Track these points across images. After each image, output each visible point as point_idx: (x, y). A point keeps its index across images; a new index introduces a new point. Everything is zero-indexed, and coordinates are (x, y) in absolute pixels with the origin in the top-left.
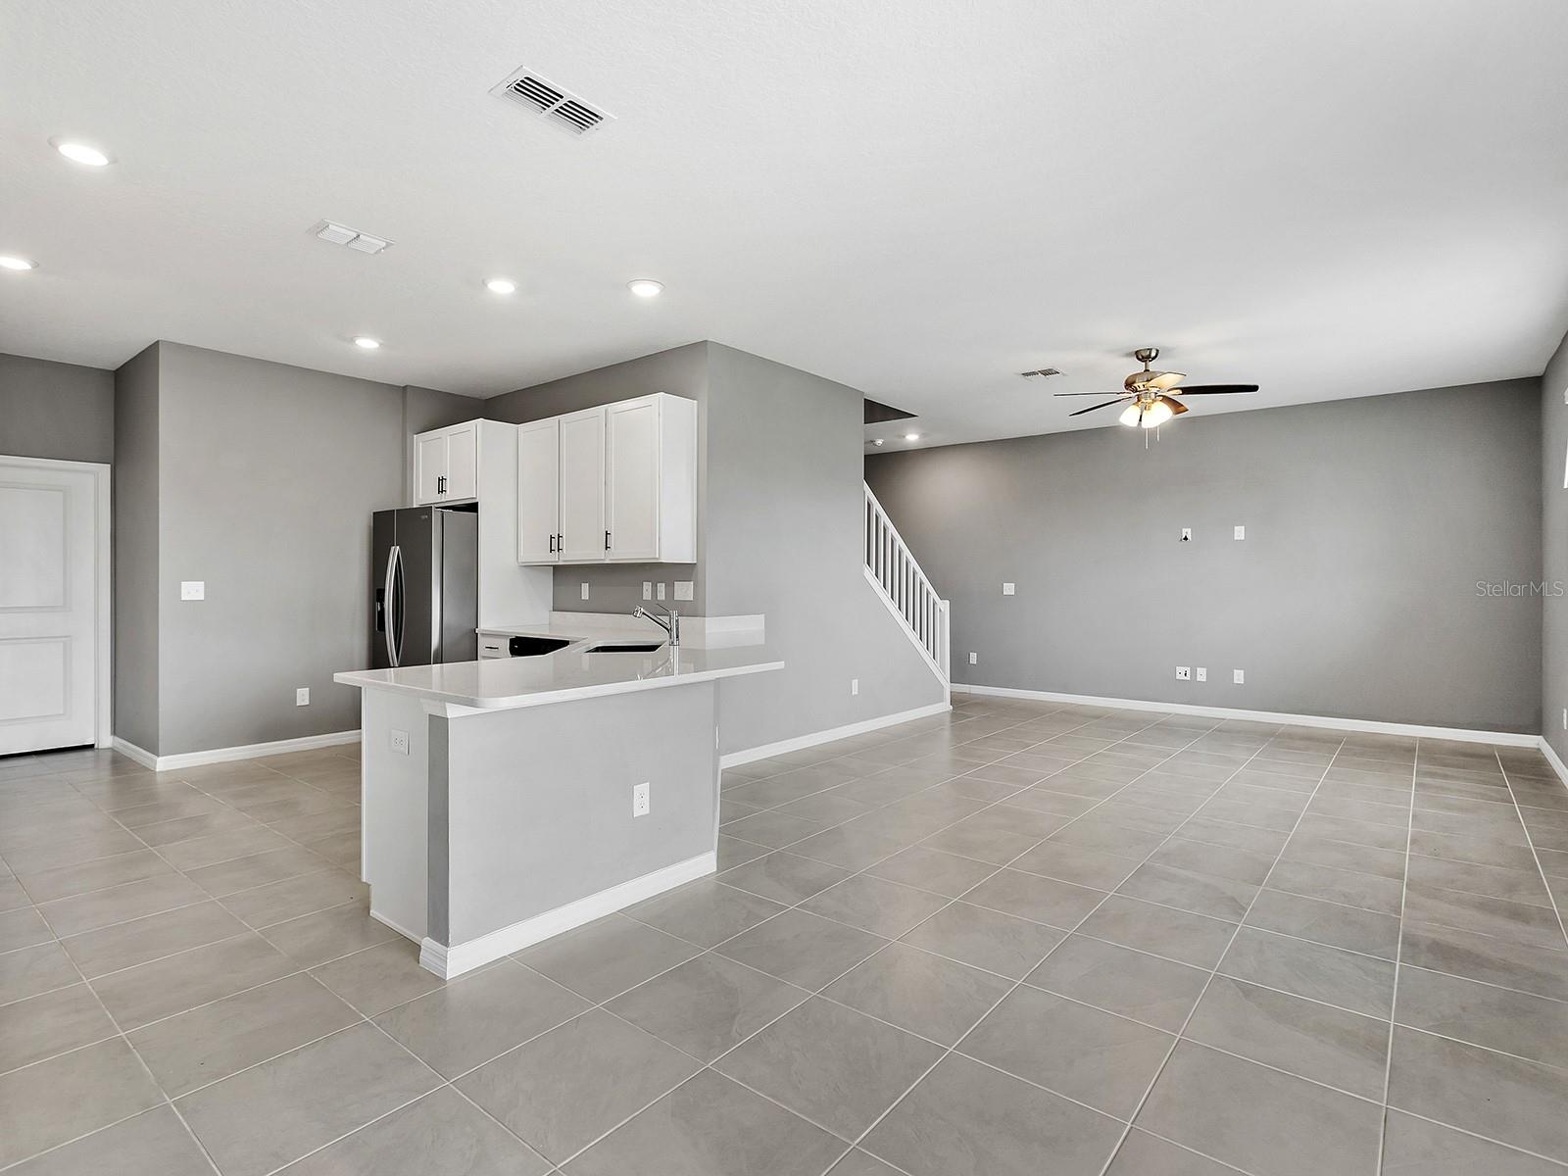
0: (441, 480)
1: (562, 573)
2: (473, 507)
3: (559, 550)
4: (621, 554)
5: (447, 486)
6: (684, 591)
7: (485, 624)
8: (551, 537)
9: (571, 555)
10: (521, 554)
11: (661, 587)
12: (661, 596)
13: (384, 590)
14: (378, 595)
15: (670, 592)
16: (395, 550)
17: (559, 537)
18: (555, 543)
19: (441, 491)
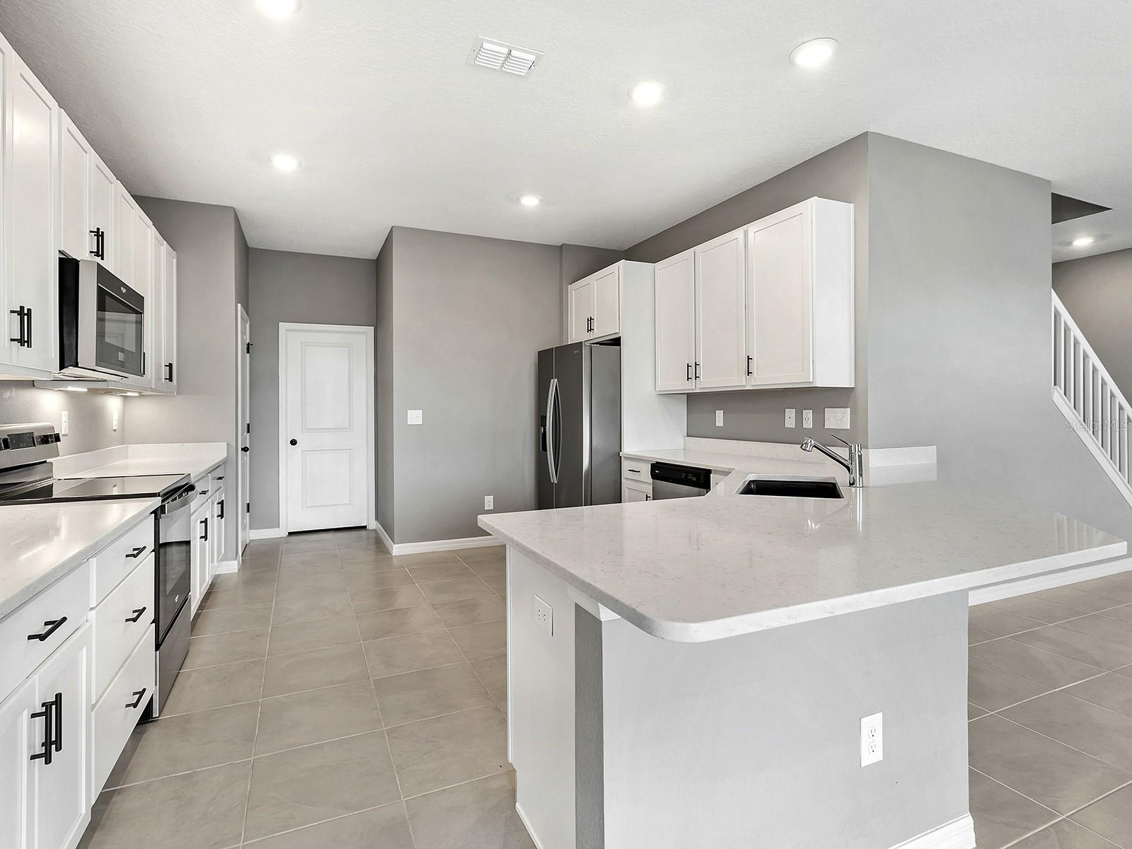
0: (590, 320)
1: (694, 400)
2: (616, 342)
3: (696, 377)
4: (763, 379)
5: (595, 325)
6: (838, 419)
7: (628, 448)
8: (688, 366)
9: (708, 382)
10: (659, 383)
11: (808, 415)
12: (808, 423)
13: (546, 416)
14: (542, 420)
15: (819, 420)
16: (554, 382)
17: (696, 364)
18: (692, 371)
19: (590, 330)
